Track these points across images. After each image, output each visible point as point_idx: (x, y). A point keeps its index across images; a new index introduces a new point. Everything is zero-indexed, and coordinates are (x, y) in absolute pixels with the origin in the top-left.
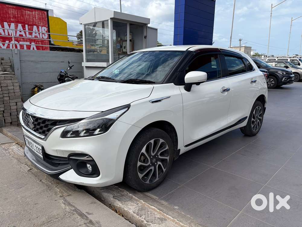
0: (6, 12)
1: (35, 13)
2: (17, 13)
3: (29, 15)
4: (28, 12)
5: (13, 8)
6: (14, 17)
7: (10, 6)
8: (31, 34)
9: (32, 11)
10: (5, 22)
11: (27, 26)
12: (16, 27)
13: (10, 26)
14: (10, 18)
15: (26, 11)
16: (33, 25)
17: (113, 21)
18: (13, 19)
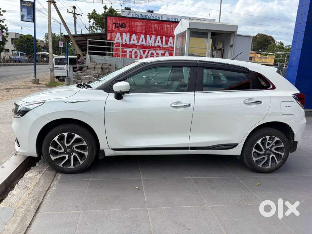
0: (150, 27)
1: (173, 26)
2: (158, 27)
3: (167, 28)
4: (167, 25)
5: (155, 23)
6: (156, 30)
7: (153, 21)
8: (166, 43)
9: (170, 24)
10: (148, 34)
11: (164, 37)
12: (156, 38)
13: (151, 38)
14: (152, 31)
15: (166, 25)
16: (169, 37)
17: (190, 31)
18: (154, 32)
